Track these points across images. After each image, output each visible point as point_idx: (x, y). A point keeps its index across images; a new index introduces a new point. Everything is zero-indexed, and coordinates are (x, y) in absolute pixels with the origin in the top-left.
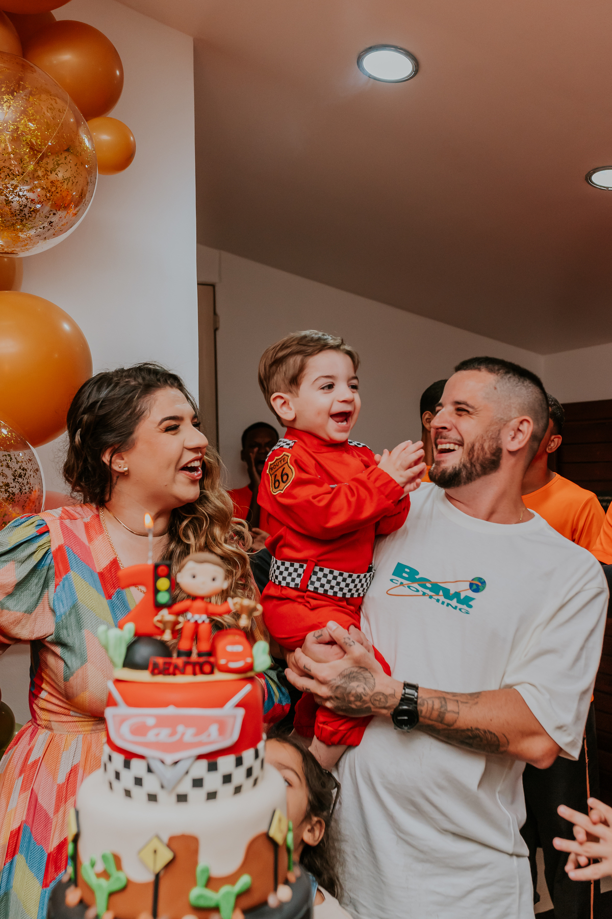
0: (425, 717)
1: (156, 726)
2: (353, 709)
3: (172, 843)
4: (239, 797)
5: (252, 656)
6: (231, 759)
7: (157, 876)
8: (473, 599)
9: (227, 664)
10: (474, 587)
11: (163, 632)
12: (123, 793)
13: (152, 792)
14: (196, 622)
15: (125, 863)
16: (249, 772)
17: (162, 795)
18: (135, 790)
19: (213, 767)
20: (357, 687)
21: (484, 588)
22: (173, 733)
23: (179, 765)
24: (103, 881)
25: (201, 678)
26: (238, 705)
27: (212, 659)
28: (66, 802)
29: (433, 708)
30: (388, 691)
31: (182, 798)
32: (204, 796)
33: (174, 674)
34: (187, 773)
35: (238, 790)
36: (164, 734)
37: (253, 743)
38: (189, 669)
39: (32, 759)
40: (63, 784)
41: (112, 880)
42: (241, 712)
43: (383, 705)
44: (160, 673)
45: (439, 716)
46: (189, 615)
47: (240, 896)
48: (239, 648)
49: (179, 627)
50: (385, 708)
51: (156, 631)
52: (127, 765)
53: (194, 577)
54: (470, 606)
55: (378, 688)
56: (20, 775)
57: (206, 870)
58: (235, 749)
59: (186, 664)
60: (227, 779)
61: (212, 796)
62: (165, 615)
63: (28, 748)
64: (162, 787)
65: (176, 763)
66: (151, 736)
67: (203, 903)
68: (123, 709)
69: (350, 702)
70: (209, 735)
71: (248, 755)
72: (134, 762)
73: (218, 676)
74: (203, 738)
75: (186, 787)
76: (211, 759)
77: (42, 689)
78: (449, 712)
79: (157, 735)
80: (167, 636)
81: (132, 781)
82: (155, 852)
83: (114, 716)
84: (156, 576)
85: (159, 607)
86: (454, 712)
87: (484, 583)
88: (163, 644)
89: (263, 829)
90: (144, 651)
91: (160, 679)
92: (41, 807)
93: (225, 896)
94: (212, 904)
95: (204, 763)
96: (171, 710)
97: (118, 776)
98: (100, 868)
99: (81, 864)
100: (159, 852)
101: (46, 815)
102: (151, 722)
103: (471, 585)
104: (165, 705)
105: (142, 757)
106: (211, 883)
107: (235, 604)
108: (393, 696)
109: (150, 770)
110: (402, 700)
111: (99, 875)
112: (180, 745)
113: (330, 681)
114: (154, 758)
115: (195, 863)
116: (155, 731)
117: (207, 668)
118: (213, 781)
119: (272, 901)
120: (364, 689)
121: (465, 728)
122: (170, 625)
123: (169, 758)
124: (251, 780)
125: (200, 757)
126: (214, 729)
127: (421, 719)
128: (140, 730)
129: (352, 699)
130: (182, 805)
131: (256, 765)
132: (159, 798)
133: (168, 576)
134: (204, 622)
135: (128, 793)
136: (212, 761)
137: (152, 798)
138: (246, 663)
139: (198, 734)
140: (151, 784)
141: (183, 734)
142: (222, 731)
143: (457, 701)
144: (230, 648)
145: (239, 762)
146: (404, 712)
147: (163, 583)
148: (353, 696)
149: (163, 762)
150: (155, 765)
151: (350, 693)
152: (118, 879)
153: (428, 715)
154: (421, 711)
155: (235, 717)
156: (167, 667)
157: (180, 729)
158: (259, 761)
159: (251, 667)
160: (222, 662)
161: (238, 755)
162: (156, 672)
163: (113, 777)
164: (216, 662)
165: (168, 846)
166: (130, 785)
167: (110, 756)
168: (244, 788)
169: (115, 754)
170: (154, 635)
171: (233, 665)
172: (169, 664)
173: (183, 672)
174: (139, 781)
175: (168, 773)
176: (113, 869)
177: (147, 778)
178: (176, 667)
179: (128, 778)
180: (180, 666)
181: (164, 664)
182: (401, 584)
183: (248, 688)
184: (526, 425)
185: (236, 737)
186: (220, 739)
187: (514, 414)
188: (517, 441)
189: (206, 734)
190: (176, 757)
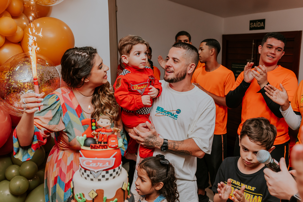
1: (92, 163)
2: (150, 146)
3: (97, 191)
4: (114, 179)
5: (118, 144)
6: (112, 170)
7: (93, 199)
8: (178, 116)
10: (178, 112)
11: (94, 136)
12: (84, 178)
13: (92, 178)
14: (103, 134)
15: (85, 196)
16: (117, 173)
17: (94, 179)
18: (87, 178)
19: (107, 173)
20: (152, 140)
22: (97, 165)
23: (98, 172)
24: (80, 200)
25: (104, 149)
26: (114, 157)
27: (107, 145)
28: (70, 170)
29: (172, 145)
31: (99, 180)
32: (105, 179)
33: (97, 149)
34: (101, 174)
35: (114, 177)
36: (94, 165)
37: (118, 165)
38: (101, 147)
39: (59, 159)
40: (69, 166)
41: (82, 199)
42: (114, 159)
43: (158, 145)
44: (93, 148)
46: (101, 132)
48: (114, 141)
49: (98, 135)
51: (92, 136)
52: (85, 172)
53: (102, 122)
54: (177, 118)
55: (157, 140)
56: (56, 163)
57: (106, 198)
59: (100, 146)
60: (111, 175)
61: (107, 179)
62: (94, 132)
64: (94, 177)
66: (91, 165)
68: (84, 158)
69: (149, 144)
70: (106, 165)
71: (117, 169)
72: (87, 171)
73: (109, 149)
74: (104, 166)
75: (100, 177)
76: (107, 171)
78: (176, 146)
79: (93, 165)
81: (87, 176)
82: (93, 193)
83: (81, 159)
84: (92, 122)
85: (92, 130)
87: (180, 111)
88: (94, 139)
89: (121, 187)
90: (90, 142)
91: (93, 150)
92: (63, 172)
95: (105, 172)
96: (96, 159)
97: (83, 174)
98: (79, 196)
99: (75, 195)
100: (93, 194)
101: (64, 174)
102: (91, 161)
104: (94, 157)
105: (89, 170)
106: (107, 201)
107: (113, 129)
108: (161, 142)
109: (91, 173)
111: (79, 198)
112: (98, 167)
113: (145, 137)
114: (92, 171)
115: (103, 196)
117: (105, 147)
118: (107, 176)
120: (154, 141)
121: (180, 150)
122: (96, 135)
123: (96, 171)
124: (118, 174)
125: (104, 170)
126: (107, 163)
128: (88, 163)
130: (100, 182)
132: (94, 180)
135: (86, 178)
137: (92, 180)
139: (103, 165)
140: (91, 177)
141: (99, 165)
142: (109, 164)
143: (178, 143)
144: (112, 141)
145: (114, 171)
147: (94, 124)
149: (94, 172)
150: (92, 172)
151: (150, 141)
152: (84, 199)
153: (170, 147)
155: (113, 160)
156: (95, 147)
157: (99, 163)
158: (120, 170)
159: (117, 146)
160: (110, 145)
161: (114, 169)
162: (92, 148)
163: (82, 174)
164: (108, 145)
165: (96, 192)
166: (86, 176)
167: (81, 169)
168: (116, 177)
169: (82, 169)
170: (92, 137)
171: (112, 146)
172: (96, 146)
173: (99, 148)
174: (88, 176)
175: (96, 174)
176: (82, 197)
177: (91, 175)
178: (97, 147)
179: (85, 175)
180: (99, 146)
181: (94, 146)
182: (159, 113)
183: (116, 152)
184: (193, 66)
185: (113, 165)
186: (109, 166)
187: (190, 62)
188: (190, 70)
189: (105, 165)
190: (98, 170)
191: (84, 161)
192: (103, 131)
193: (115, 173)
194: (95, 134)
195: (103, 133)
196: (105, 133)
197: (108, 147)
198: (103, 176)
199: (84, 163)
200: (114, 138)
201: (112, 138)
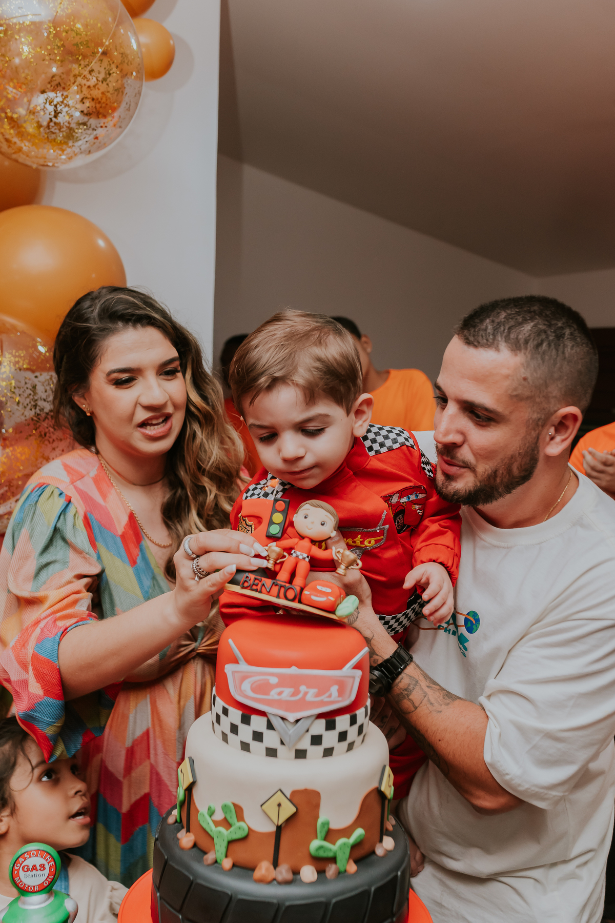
1: (278, 685)
3: (295, 797)
4: (350, 753)
6: (346, 718)
7: (279, 828)
12: (240, 746)
13: (273, 746)
15: (246, 813)
16: (361, 729)
17: (281, 750)
18: (254, 745)
19: (331, 726)
22: (296, 692)
23: (300, 723)
24: (223, 830)
26: (357, 667)
29: (397, 684)
31: (301, 754)
32: (322, 753)
34: (308, 730)
35: (351, 747)
36: (287, 693)
41: (231, 829)
42: (359, 673)
45: (398, 696)
47: (354, 847)
52: (246, 720)
53: (306, 517)
57: (326, 824)
58: (349, 709)
60: (343, 736)
61: (328, 752)
64: (282, 743)
65: (297, 721)
66: (273, 694)
67: (322, 854)
68: (243, 667)
70: (330, 696)
71: (360, 714)
72: (254, 718)
74: (324, 698)
75: (305, 744)
76: (329, 718)
79: (280, 694)
81: (251, 736)
82: (279, 805)
83: (234, 673)
86: (413, 703)
87: (478, 621)
89: (375, 785)
93: (341, 847)
94: (331, 855)
95: (323, 721)
96: (294, 670)
98: (219, 816)
100: (282, 806)
102: (274, 680)
103: (466, 621)
104: (288, 665)
105: (263, 714)
106: (330, 835)
109: (270, 726)
111: (218, 823)
112: (301, 704)
114: (276, 716)
115: (317, 817)
116: (278, 690)
118: (330, 739)
119: (380, 851)
123: (292, 717)
124: (362, 736)
125: (320, 716)
126: (334, 690)
128: (262, 688)
130: (301, 761)
131: (366, 724)
132: (279, 752)
135: (245, 747)
136: (331, 719)
137: (271, 752)
140: (271, 739)
141: (306, 694)
142: (341, 692)
143: (426, 695)
145: (353, 721)
149: (283, 719)
150: (276, 722)
152: (240, 828)
155: (354, 677)
157: (303, 688)
161: (353, 713)
163: (228, 730)
165: (290, 800)
166: (248, 738)
167: (225, 711)
168: (355, 744)
169: (231, 708)
174: (258, 736)
175: (289, 730)
176: (233, 819)
177: (267, 734)
179: (245, 733)
185: (353, 696)
186: (340, 699)
188: (558, 440)
189: (327, 694)
190: (298, 715)
191: (244, 678)
193: (355, 728)
199: (246, 686)
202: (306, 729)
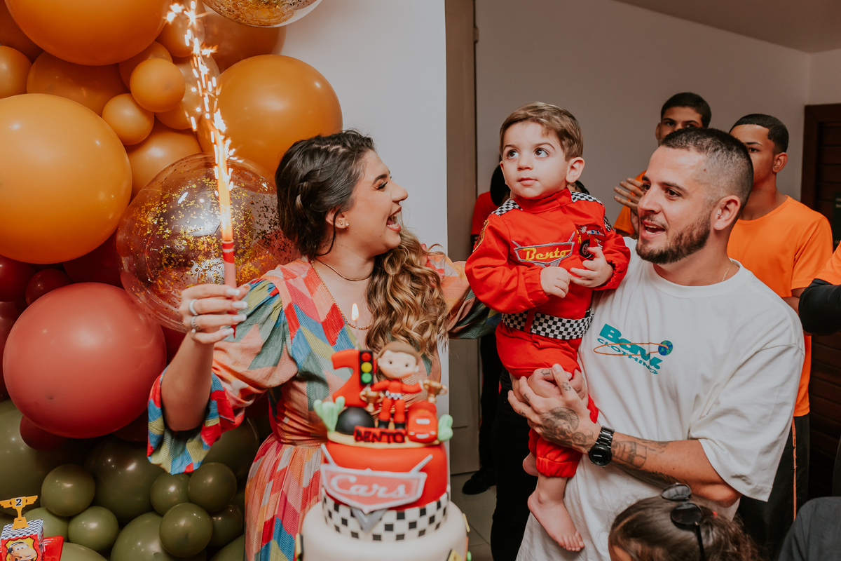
0: (617, 457)
1: (355, 484)
2: (558, 440)
4: (423, 538)
5: (437, 430)
6: (416, 510)
8: (661, 361)
9: (415, 435)
10: (663, 350)
11: (367, 404)
12: (334, 528)
13: (355, 531)
14: (393, 398)
16: (432, 520)
17: (361, 534)
18: (342, 528)
19: (401, 516)
20: (563, 424)
21: (670, 351)
22: (370, 490)
23: (375, 514)
25: (394, 445)
26: (422, 470)
27: (404, 431)
28: (310, 500)
29: (624, 451)
30: (588, 433)
31: (377, 538)
32: (395, 537)
33: (373, 441)
34: (381, 519)
35: (422, 533)
36: (362, 490)
37: (436, 497)
38: (385, 438)
39: (280, 468)
40: (308, 488)
42: (424, 476)
43: (581, 443)
44: (361, 440)
45: (629, 458)
46: (388, 393)
48: (426, 422)
49: (379, 401)
50: (583, 446)
51: (362, 404)
52: (336, 508)
53: (391, 363)
54: (658, 367)
55: (580, 429)
56: (270, 480)
58: (418, 503)
59: (382, 434)
60: (413, 525)
61: (400, 537)
62: (368, 391)
63: (276, 459)
64: (362, 528)
66: (353, 490)
68: (333, 467)
69: (555, 434)
70: (398, 493)
71: (431, 507)
72: (341, 508)
73: (408, 444)
74: (393, 495)
75: (379, 529)
76: (400, 511)
77: (285, 416)
78: (638, 456)
79: (358, 490)
80: (370, 408)
81: (340, 521)
83: (326, 471)
84: (361, 361)
85: (363, 385)
86: (641, 456)
87: (671, 346)
88: (368, 413)
90: (354, 419)
91: (362, 444)
92: (290, 505)
95: (394, 513)
96: (368, 472)
97: (330, 514)
101: (294, 511)
102: (353, 479)
103: (660, 348)
104: (364, 467)
105: (346, 505)
107: (426, 385)
108: (591, 437)
109: (352, 515)
110: (598, 441)
112: (374, 499)
113: (543, 413)
114: (355, 508)
116: (355, 487)
117: (399, 438)
118: (401, 527)
120: (569, 427)
121: (651, 471)
122: (373, 400)
123: (367, 509)
124: (434, 525)
125: (391, 509)
126: (401, 489)
127: (614, 458)
128: (345, 485)
129: (558, 432)
130: (377, 543)
131: (439, 514)
132: (360, 536)
133: (371, 361)
134: (398, 399)
135: (337, 529)
136: (401, 511)
137: (355, 535)
138: (430, 435)
139: (388, 492)
140: (353, 525)
141: (377, 491)
142: (408, 490)
143: (646, 447)
144: (419, 421)
145: (423, 512)
146: (600, 452)
147: (367, 367)
148: (559, 430)
149: (362, 511)
150: (355, 512)
151: (556, 427)
153: (620, 456)
154: (614, 452)
155: (419, 480)
156: (368, 435)
157: (375, 487)
158: (441, 511)
159: (435, 438)
160: (412, 433)
161: (422, 507)
162: (359, 438)
163: (327, 514)
164: (407, 434)
166: (339, 523)
167: (325, 500)
168: (427, 532)
169: (329, 499)
170: (360, 406)
171: (420, 436)
172: (369, 433)
173: (380, 440)
174: (345, 522)
175: (366, 520)
177: (351, 521)
178: (374, 436)
179: (337, 518)
180: (378, 434)
181: (366, 433)
182: (606, 344)
183: (430, 457)
184: (733, 205)
185: (419, 494)
186: (407, 496)
187: (722, 193)
188: (723, 218)
189: (395, 492)
190: (373, 507)
191: (332, 475)
192: (395, 390)
193: (426, 519)
194: (368, 398)
195: (393, 395)
196: (399, 395)
197: (406, 438)
198: (389, 527)
199: (334, 482)
200: (427, 412)
201: (421, 412)
202: (379, 518)
